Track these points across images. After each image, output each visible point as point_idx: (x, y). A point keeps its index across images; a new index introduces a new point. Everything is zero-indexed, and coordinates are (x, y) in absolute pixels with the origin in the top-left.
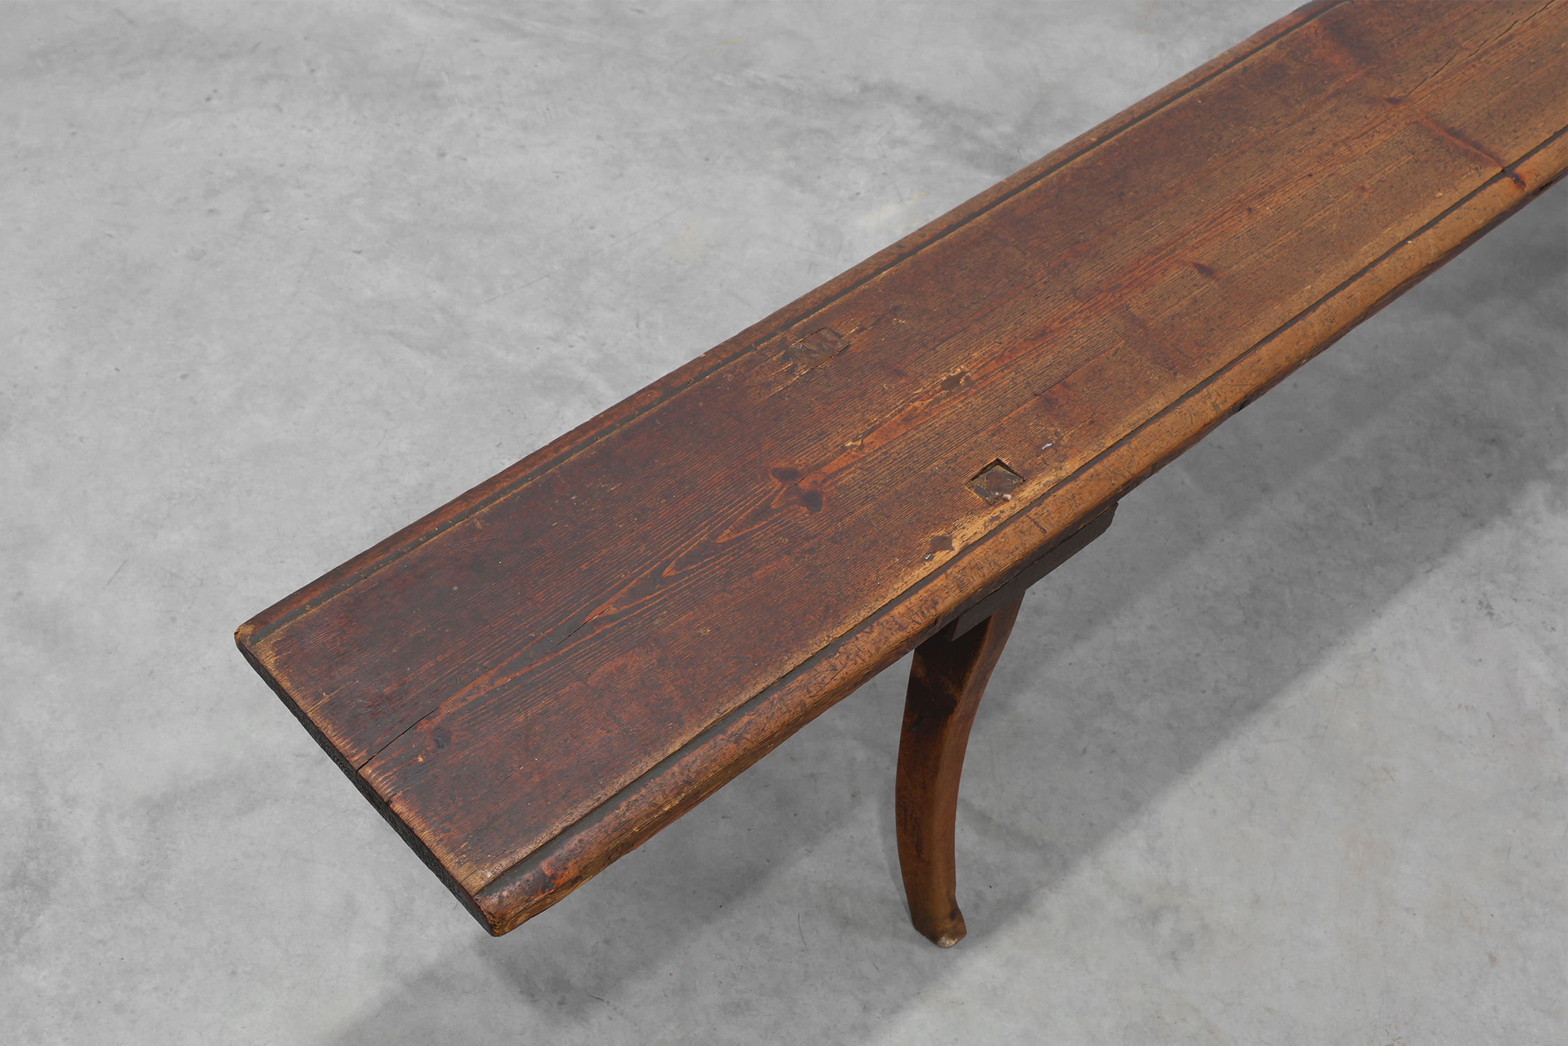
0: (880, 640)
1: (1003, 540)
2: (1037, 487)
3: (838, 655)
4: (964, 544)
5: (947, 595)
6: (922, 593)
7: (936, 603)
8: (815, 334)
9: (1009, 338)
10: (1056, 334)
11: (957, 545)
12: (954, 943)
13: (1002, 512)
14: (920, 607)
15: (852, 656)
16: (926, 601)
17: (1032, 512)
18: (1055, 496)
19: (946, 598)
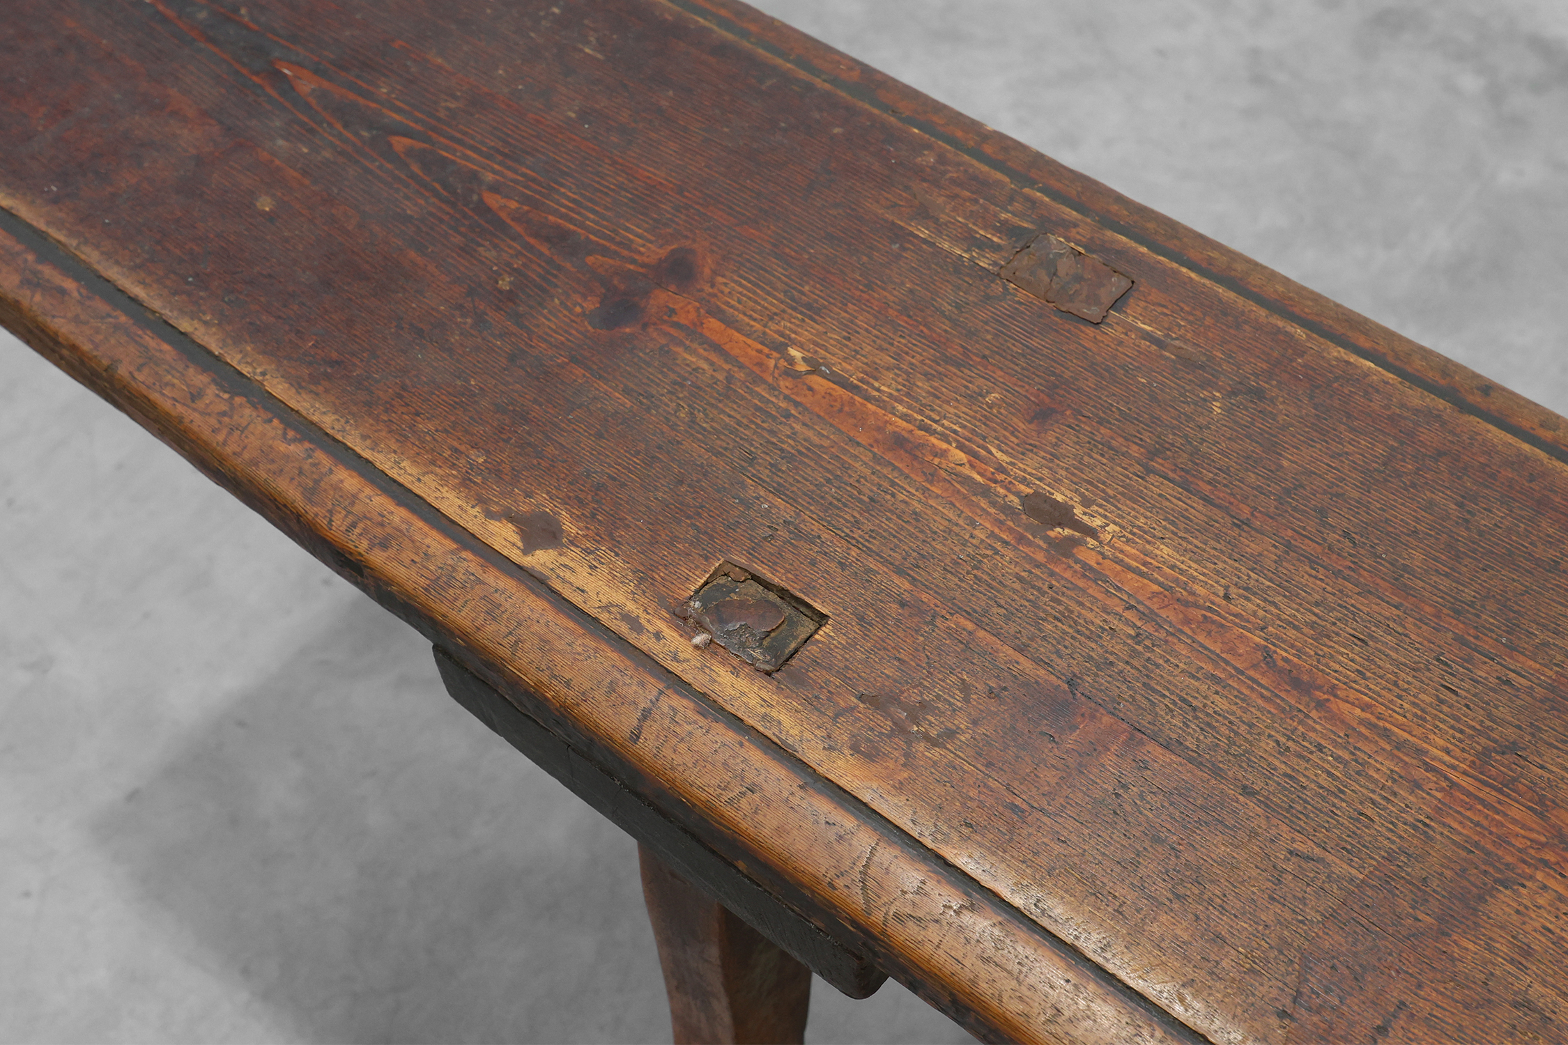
0: (273, 461)
1: (580, 649)
2: (754, 702)
3: (226, 396)
4: (547, 573)
5: (407, 562)
6: (399, 515)
7: (384, 545)
8: (1108, 268)
9: (1255, 614)
10: (1314, 714)
11: (541, 559)
13: (658, 636)
14: (366, 517)
15: (226, 419)
16: (382, 525)
17: (676, 701)
18: (741, 745)
19: (401, 562)
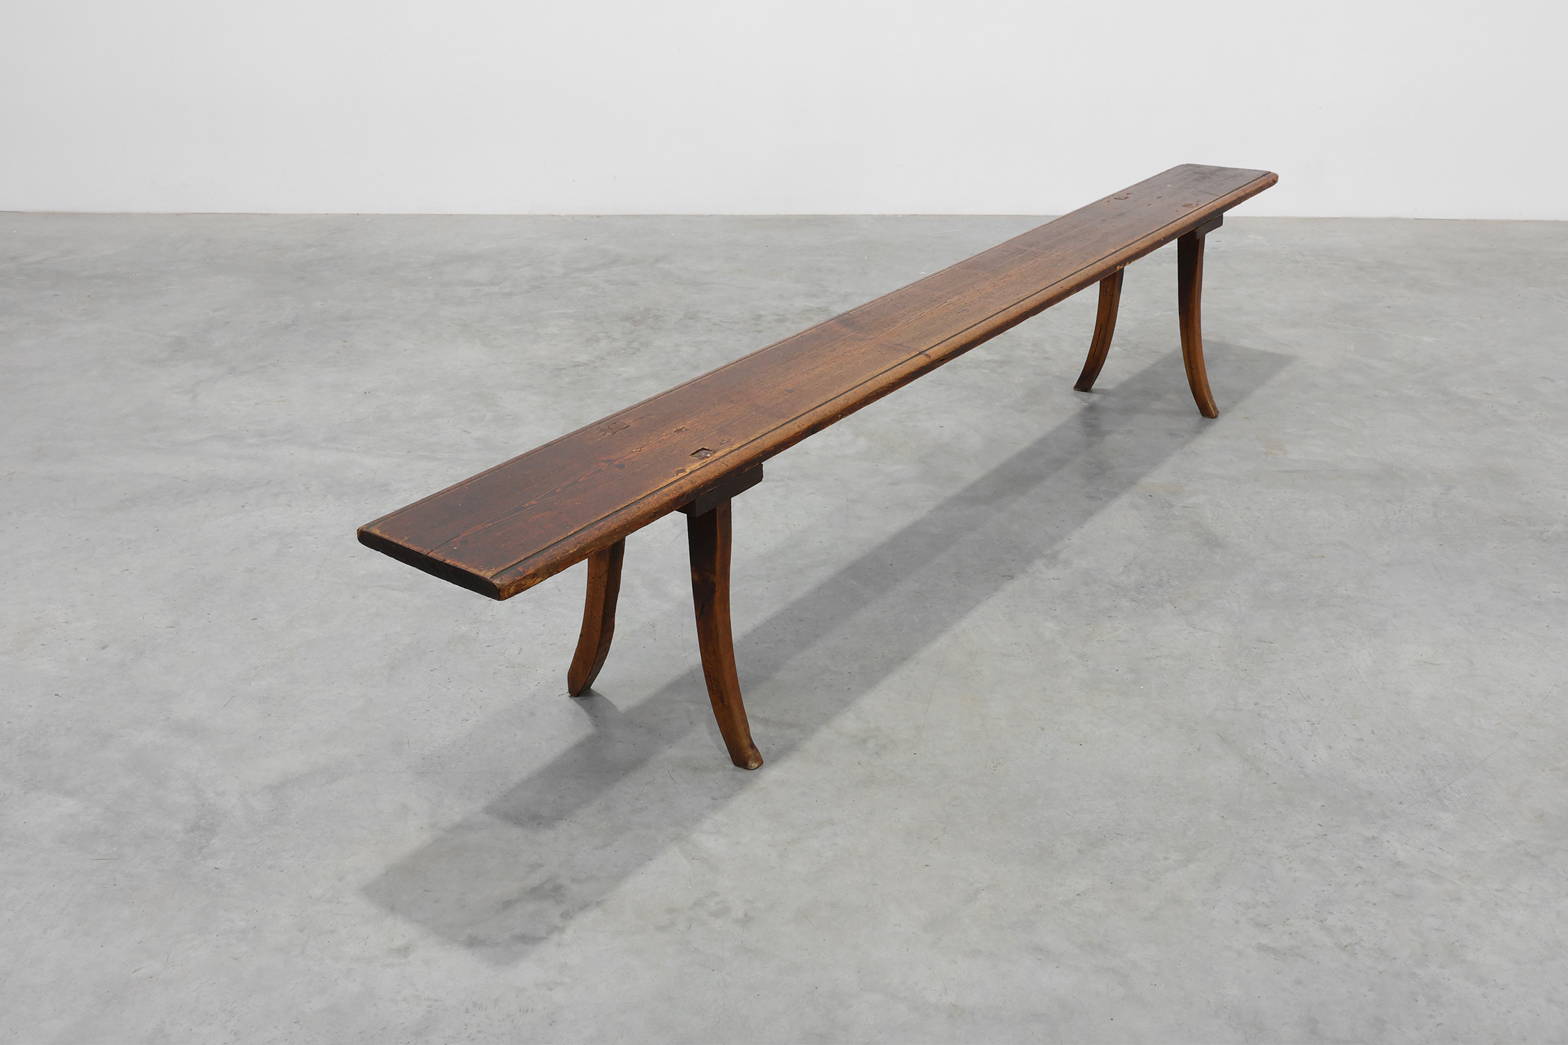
4: (690, 470)
9: (703, 417)
10: (725, 413)
12: (757, 765)
